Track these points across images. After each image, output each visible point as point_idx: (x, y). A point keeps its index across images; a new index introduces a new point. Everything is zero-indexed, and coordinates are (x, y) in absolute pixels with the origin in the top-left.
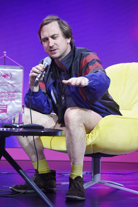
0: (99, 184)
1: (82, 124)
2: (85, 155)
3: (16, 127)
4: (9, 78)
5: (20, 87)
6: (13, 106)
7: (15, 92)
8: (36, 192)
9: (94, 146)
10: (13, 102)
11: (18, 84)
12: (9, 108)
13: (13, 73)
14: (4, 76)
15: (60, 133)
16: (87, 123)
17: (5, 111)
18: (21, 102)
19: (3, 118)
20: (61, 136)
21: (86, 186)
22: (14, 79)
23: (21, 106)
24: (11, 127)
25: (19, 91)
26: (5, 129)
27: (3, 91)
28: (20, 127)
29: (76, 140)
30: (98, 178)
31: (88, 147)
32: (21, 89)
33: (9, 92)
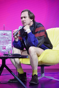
0: (44, 78)
1: (36, 53)
2: (38, 66)
3: (9, 55)
4: (6, 35)
5: (11, 39)
6: (8, 46)
7: (9, 41)
8: (19, 81)
9: (41, 62)
10: (8, 45)
11: (10, 37)
12: (7, 47)
13: (8, 33)
14: (4, 35)
15: (27, 57)
16: (38, 53)
17: (5, 49)
18: (11, 45)
19: (4, 51)
20: (28, 58)
21: (39, 78)
22: (8, 36)
23: (11, 46)
24: (7, 55)
25: (10, 40)
26: (5, 56)
27: (4, 40)
28: (11, 55)
29: (33, 60)
30: (43, 75)
31: (39, 62)
32: (11, 40)
33: (6, 41)
